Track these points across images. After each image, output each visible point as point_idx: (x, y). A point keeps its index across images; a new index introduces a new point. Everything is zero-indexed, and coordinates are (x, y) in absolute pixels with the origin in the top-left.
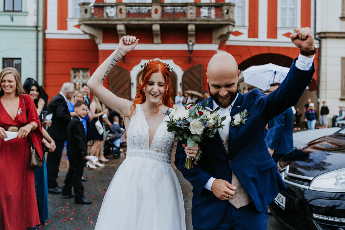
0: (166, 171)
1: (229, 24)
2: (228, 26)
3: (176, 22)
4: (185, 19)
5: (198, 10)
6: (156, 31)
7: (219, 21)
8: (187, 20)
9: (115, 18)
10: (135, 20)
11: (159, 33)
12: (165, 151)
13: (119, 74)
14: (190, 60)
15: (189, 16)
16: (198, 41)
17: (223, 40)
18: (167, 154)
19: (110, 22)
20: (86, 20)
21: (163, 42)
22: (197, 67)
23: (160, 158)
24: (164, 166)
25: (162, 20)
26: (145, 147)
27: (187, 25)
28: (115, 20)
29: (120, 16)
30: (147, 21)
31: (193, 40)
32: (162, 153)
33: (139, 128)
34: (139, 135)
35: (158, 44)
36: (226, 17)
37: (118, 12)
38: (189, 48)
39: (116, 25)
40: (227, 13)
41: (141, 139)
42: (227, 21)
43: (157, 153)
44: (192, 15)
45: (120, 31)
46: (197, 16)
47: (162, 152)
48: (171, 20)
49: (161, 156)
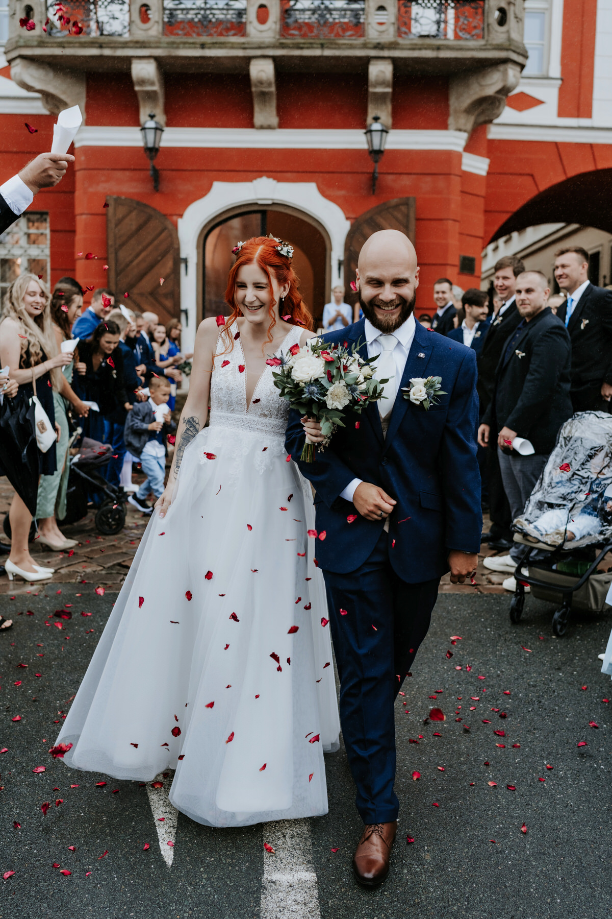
0: (281, 451)
1: (506, 61)
2: (502, 68)
3: (328, 53)
4: (361, 41)
5: (403, 10)
6: (261, 82)
7: (473, 49)
8: (365, 46)
9: (127, 37)
10: (193, 45)
11: (273, 89)
12: (277, 415)
13: (140, 228)
14: (373, 184)
15: (373, 33)
16: (400, 120)
17: (482, 119)
18: (282, 420)
19: (107, 52)
20: (26, 46)
21: (285, 123)
22: (396, 206)
23: (267, 429)
24: (277, 441)
25: (282, 46)
26: (240, 409)
27: (365, 62)
28: (125, 45)
29: (141, 32)
30: (233, 46)
31: (385, 115)
32: (272, 419)
33: (229, 374)
34: (228, 388)
35: (269, 127)
36: (498, 35)
37: (136, 17)
38: (370, 142)
39: (128, 60)
40: (502, 21)
41: (231, 394)
42: (499, 48)
43: (263, 419)
44: (383, 28)
45: (142, 82)
46: (399, 33)
47: (271, 417)
48: (311, 46)
49: (270, 425)
